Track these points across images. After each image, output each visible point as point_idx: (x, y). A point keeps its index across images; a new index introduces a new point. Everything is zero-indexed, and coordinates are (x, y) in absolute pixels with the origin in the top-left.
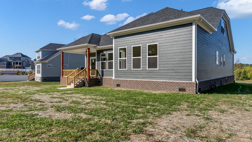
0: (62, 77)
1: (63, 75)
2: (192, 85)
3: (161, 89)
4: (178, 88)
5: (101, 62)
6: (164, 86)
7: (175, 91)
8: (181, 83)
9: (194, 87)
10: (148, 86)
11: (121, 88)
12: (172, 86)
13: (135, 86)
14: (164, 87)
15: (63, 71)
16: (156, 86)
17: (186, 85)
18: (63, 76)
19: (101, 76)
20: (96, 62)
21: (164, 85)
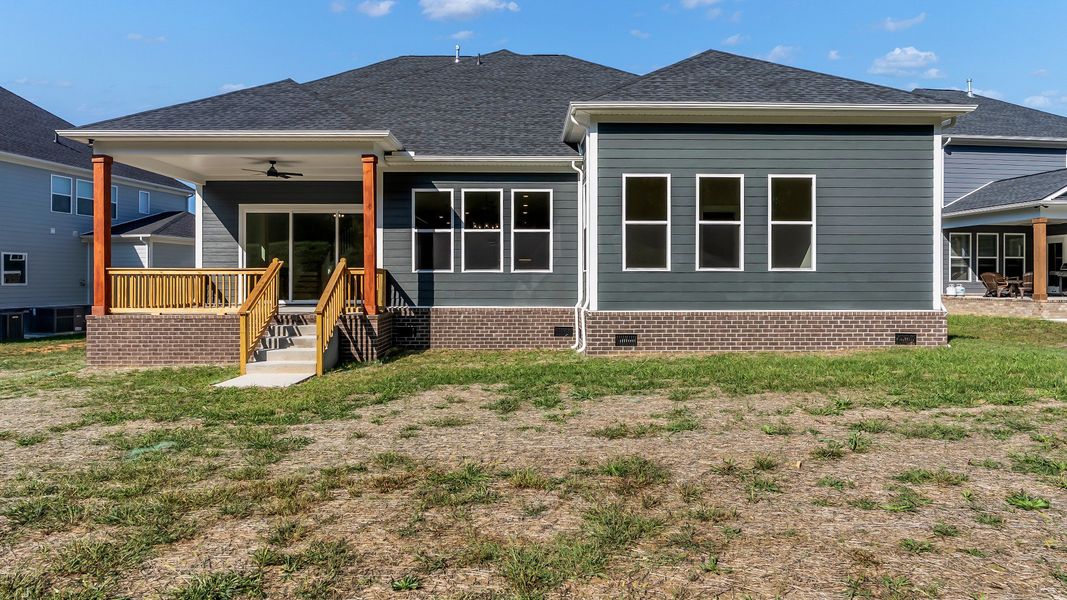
0: (107, 312)
1: (108, 305)
2: (936, 322)
3: (832, 339)
4: (892, 335)
5: (414, 231)
6: (842, 331)
7: (882, 343)
8: (901, 317)
9: (941, 327)
10: (776, 335)
11: (641, 349)
12: (872, 326)
13: (718, 335)
14: (840, 335)
15: (108, 277)
16: (812, 331)
17: (916, 322)
18: (113, 310)
19: (416, 302)
20: (380, 231)
21: (841, 326)
